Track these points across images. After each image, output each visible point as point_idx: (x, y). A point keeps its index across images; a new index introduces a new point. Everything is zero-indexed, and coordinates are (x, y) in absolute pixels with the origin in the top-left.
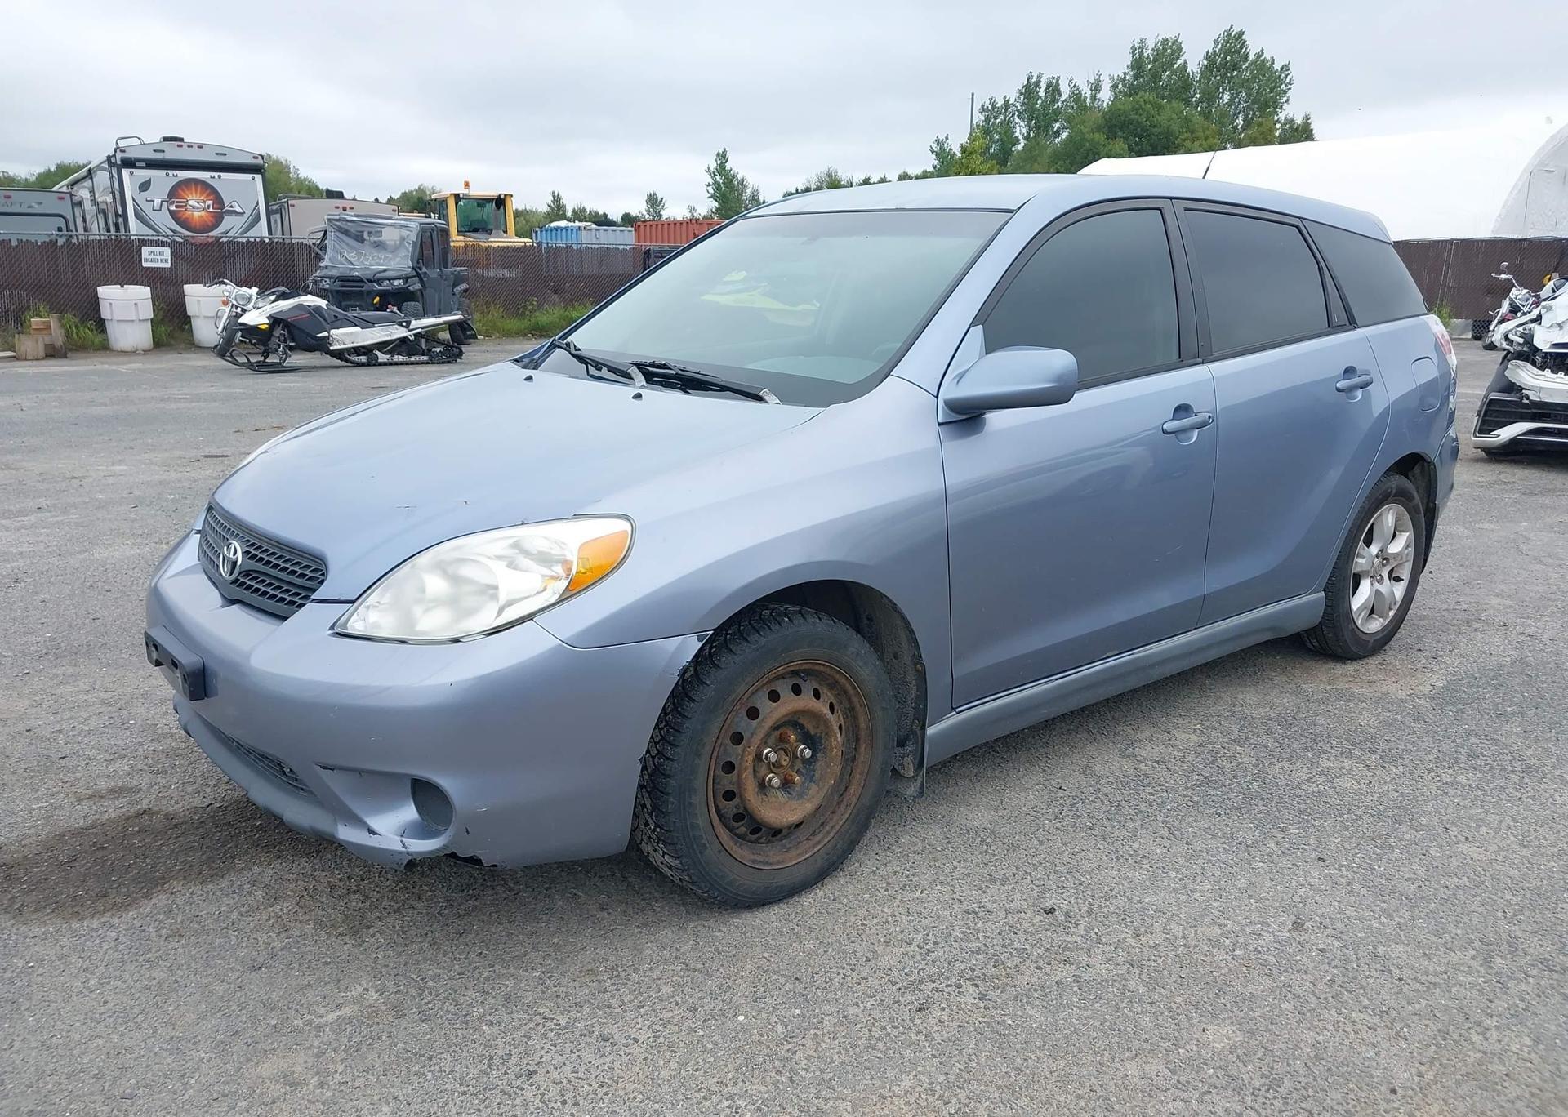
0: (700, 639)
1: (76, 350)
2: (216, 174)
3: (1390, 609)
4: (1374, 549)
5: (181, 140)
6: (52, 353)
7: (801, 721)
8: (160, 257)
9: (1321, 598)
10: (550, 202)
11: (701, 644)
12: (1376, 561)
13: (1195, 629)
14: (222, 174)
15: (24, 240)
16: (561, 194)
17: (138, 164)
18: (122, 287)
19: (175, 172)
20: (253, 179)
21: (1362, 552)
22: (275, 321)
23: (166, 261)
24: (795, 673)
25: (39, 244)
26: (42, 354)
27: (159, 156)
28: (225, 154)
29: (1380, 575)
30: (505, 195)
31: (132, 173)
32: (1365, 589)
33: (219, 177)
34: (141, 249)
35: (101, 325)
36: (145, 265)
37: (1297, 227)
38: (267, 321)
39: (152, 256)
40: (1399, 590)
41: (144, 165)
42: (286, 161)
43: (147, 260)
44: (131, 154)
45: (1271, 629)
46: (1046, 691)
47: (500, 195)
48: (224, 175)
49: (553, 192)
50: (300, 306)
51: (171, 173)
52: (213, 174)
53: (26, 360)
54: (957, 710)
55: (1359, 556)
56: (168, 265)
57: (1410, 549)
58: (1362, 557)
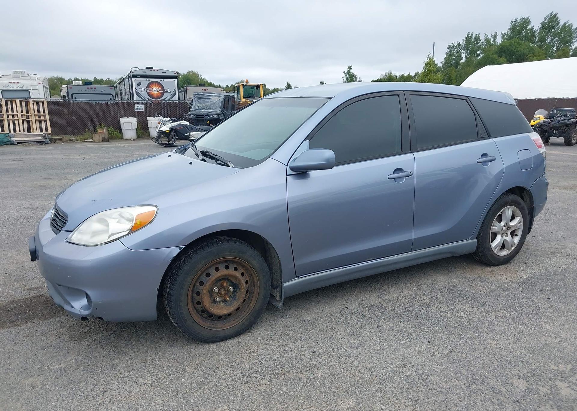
0: (180, 249)
1: (113, 139)
2: (162, 79)
3: (512, 247)
4: (502, 223)
5: (152, 68)
6: (104, 140)
7: (229, 278)
8: (140, 108)
9: (475, 241)
10: (286, 86)
11: (180, 250)
12: (504, 228)
13: (411, 251)
14: (164, 79)
15: (98, 102)
16: (290, 83)
17: (137, 77)
18: (128, 118)
19: (149, 79)
20: (174, 80)
21: (495, 224)
22: (172, 129)
23: (142, 109)
24: (226, 261)
25: (102, 104)
26: (101, 140)
27: (144, 74)
28: (165, 73)
29: (507, 233)
30: (260, 84)
31: (135, 80)
32: (499, 239)
33: (163, 80)
34: (134, 105)
35: (121, 131)
36: (135, 110)
37: (466, 100)
38: (169, 130)
39: (138, 108)
40: (516, 240)
41: (139, 77)
42: (198, 73)
43: (136, 109)
44: (135, 73)
45: (450, 252)
46: (338, 272)
47: (258, 85)
48: (165, 80)
49: (287, 82)
50: (180, 124)
51: (148, 79)
52: (161, 79)
53: (96, 142)
54: (299, 277)
55: (493, 226)
56: (143, 110)
57: (521, 224)
58: (496, 226)
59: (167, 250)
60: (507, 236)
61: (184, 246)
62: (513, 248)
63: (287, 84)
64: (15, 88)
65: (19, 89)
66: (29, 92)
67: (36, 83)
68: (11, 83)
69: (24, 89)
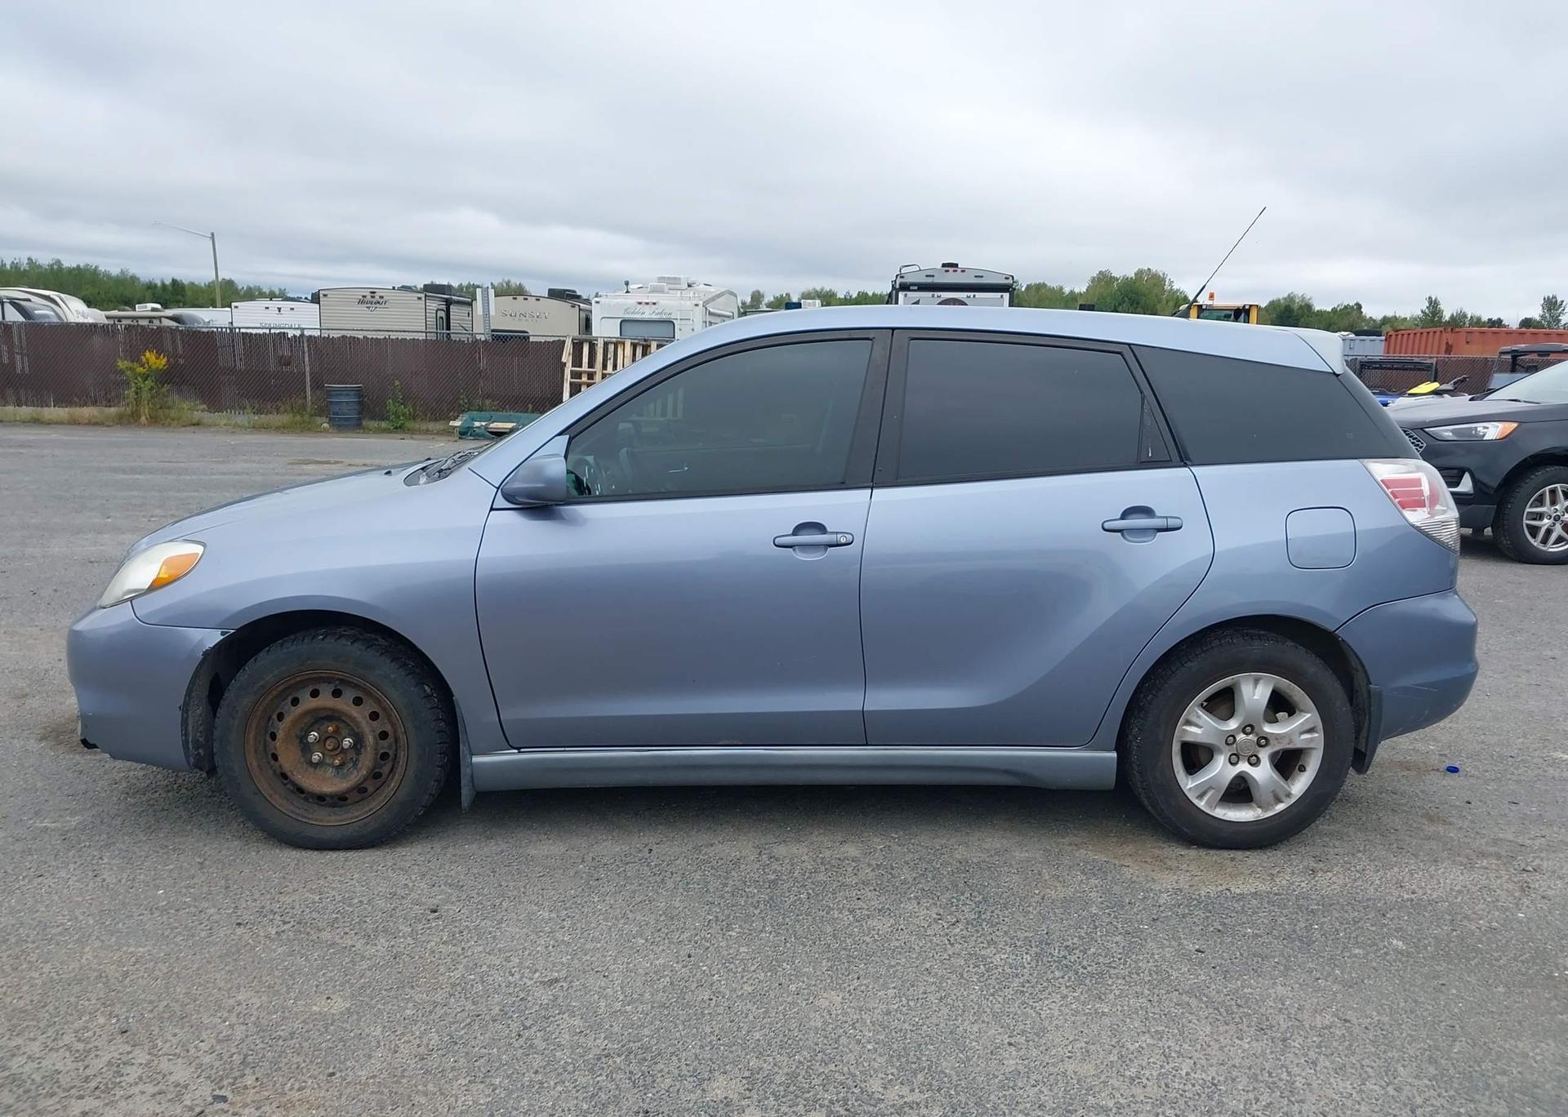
0: (222, 634)
2: (972, 294)
3: (1278, 800)
4: (1232, 722)
5: (956, 265)
7: (343, 718)
9: (1112, 758)
10: (1424, 308)
11: (222, 637)
12: (1242, 737)
13: (866, 745)
14: (976, 294)
16: (1439, 299)
17: (911, 288)
19: (939, 294)
20: (1002, 296)
27: (929, 280)
28: (982, 277)
29: (1253, 756)
30: (1251, 306)
31: (906, 295)
32: (1216, 767)
33: (974, 296)
37: (1118, 354)
40: (1300, 782)
41: (916, 288)
42: (1164, 274)
44: (908, 280)
46: (632, 758)
47: (1244, 306)
48: (978, 295)
49: (1430, 298)
51: (936, 294)
52: (969, 294)
54: (522, 750)
55: (1188, 723)
57: (1316, 735)
58: (1200, 727)
59: (196, 634)
60: (1255, 762)
61: (232, 631)
62: (1280, 807)
63: (1430, 305)
64: (646, 316)
65: (654, 317)
66: (674, 324)
67: (689, 304)
68: (640, 303)
69: (664, 317)
